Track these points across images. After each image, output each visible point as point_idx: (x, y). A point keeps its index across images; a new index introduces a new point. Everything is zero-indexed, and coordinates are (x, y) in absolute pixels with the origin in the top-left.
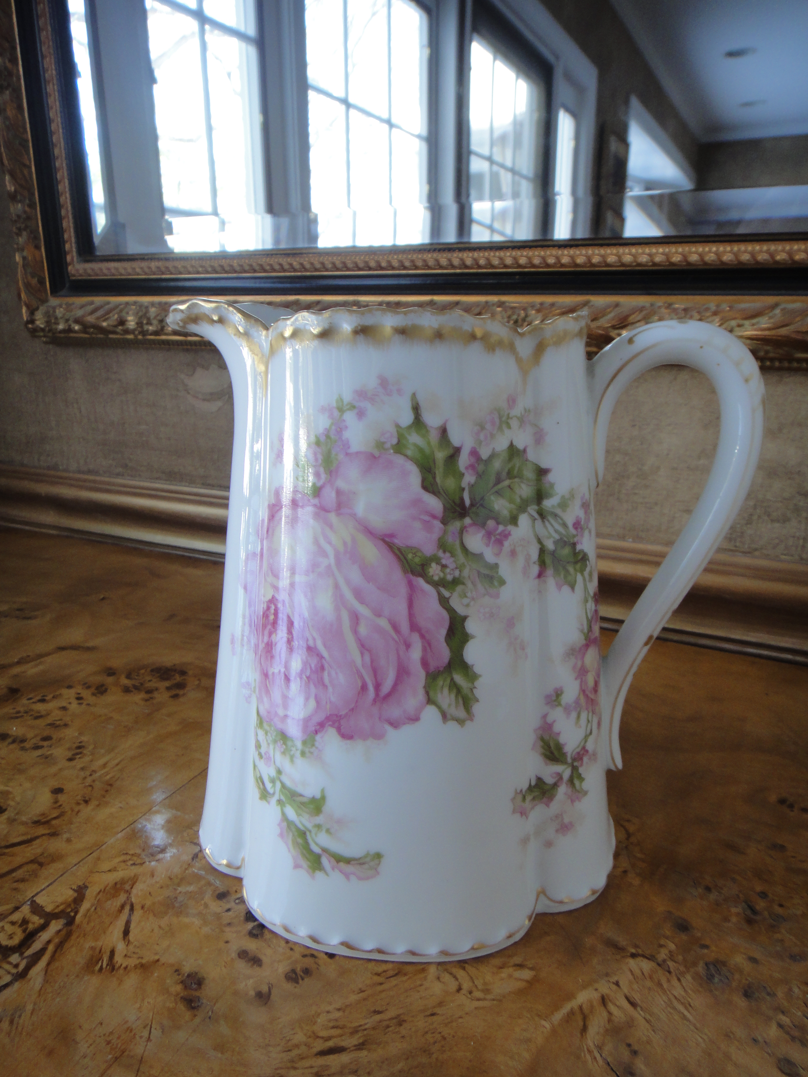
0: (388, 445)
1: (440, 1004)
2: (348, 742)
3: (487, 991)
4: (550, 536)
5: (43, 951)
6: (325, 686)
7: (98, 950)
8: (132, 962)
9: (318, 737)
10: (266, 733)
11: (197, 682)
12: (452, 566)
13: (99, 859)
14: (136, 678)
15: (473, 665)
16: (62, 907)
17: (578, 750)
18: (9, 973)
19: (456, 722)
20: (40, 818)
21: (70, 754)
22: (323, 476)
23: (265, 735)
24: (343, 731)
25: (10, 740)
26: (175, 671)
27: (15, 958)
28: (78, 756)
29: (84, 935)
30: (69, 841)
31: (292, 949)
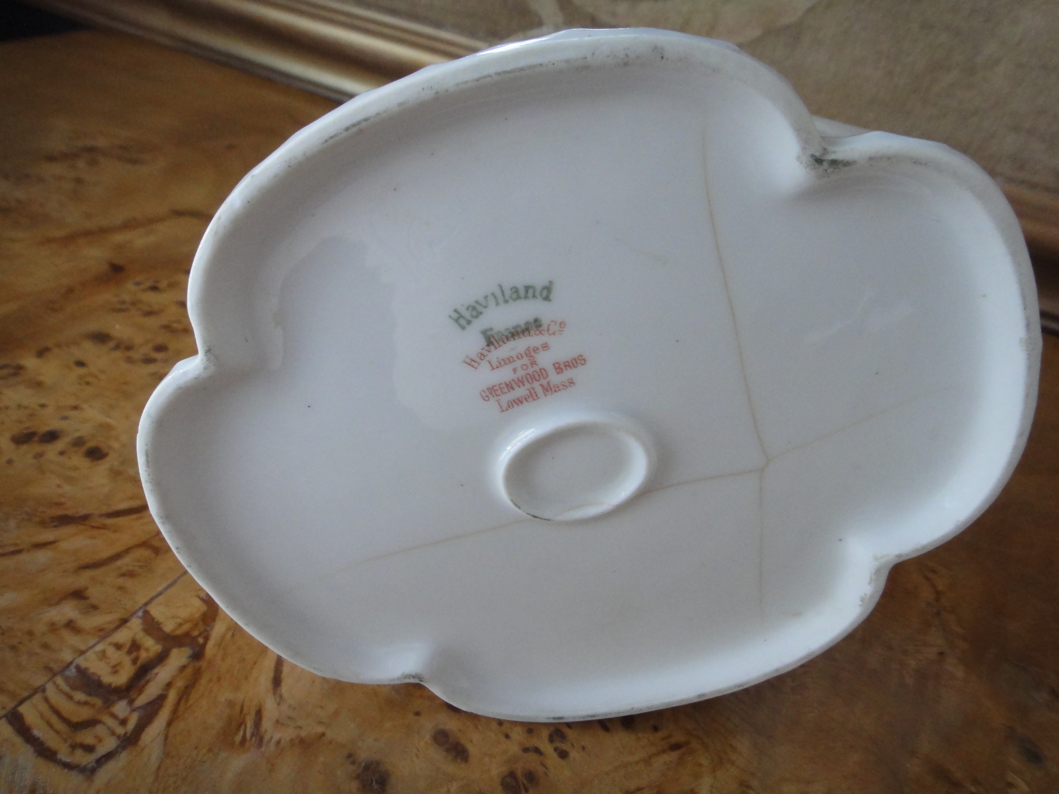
5: (162, 698)
7: (238, 708)
8: (287, 734)
16: (186, 627)
18: (113, 733)
25: (112, 344)
27: (121, 708)
29: (219, 679)
31: (507, 736)
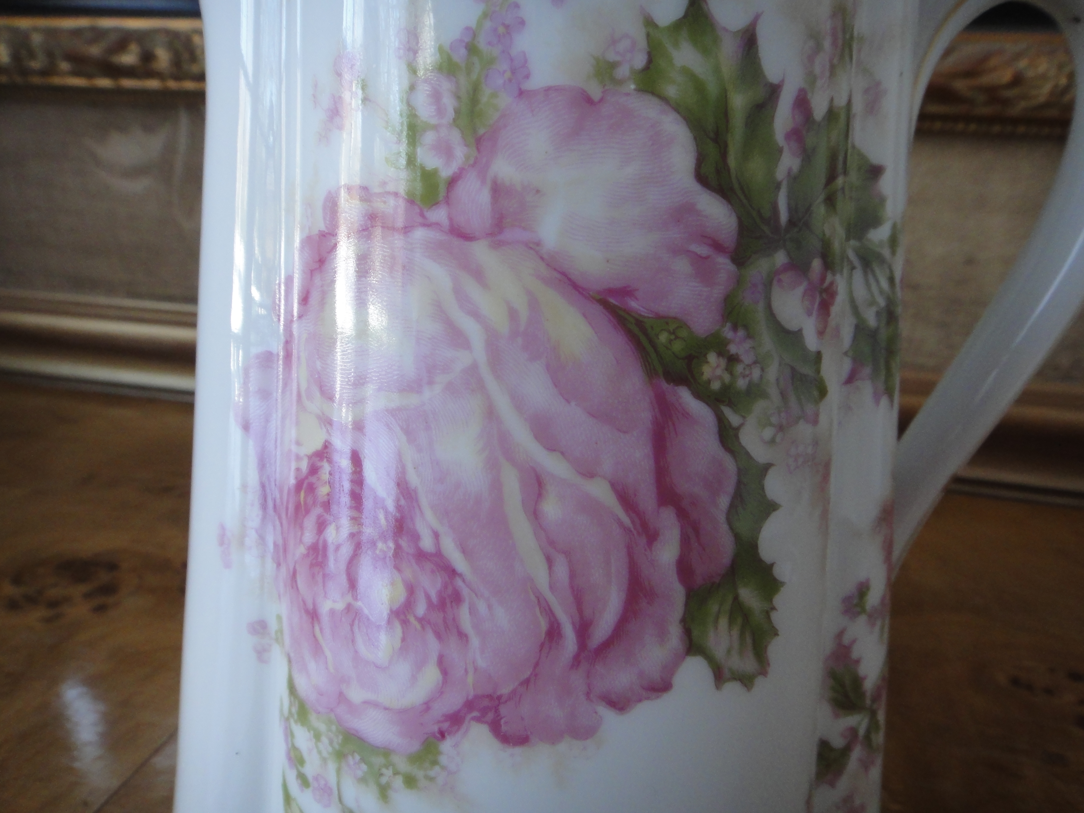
0: (623, 71)
2: (518, 750)
4: (872, 303)
6: (462, 636)
9: (446, 746)
10: (317, 736)
12: (747, 359)
14: (31, 581)
15: (772, 565)
19: (739, 681)
22: (460, 152)
23: (314, 740)
24: (504, 728)
26: (98, 564)
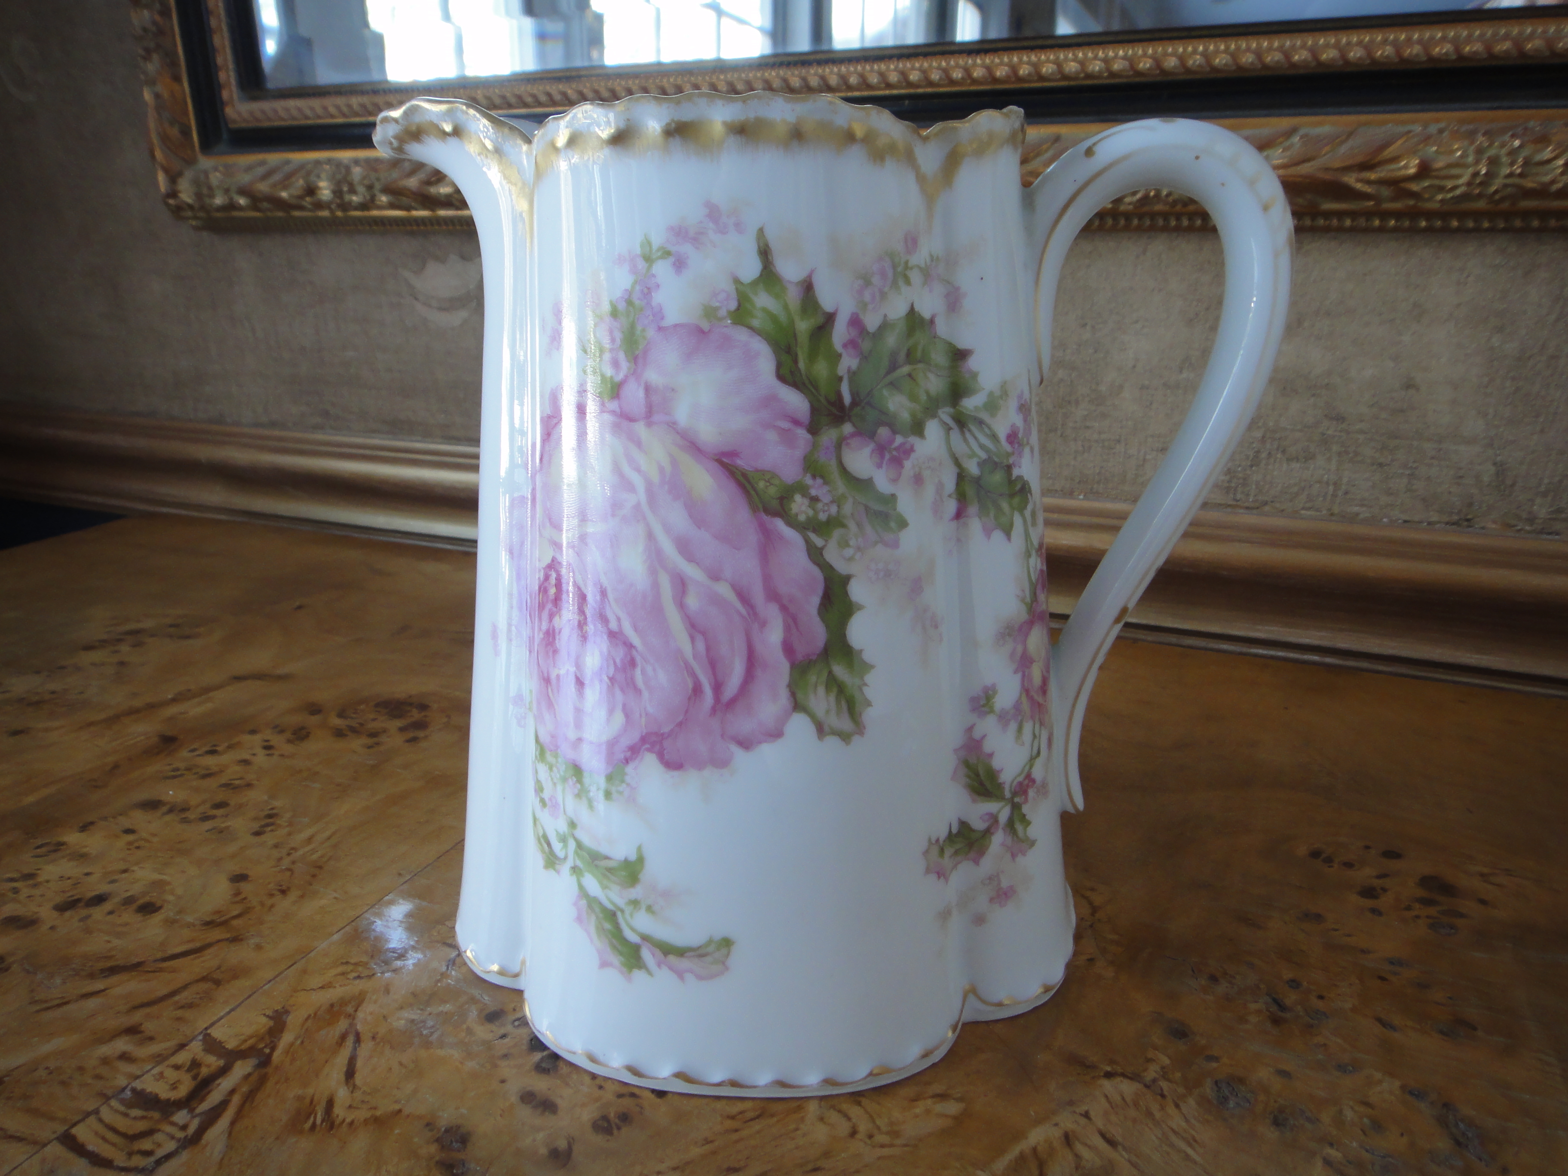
0: (723, 312)
1: (827, 1154)
2: (676, 773)
3: (895, 1134)
4: (973, 455)
5: (223, 1105)
6: (638, 691)
7: (308, 1101)
8: (360, 1115)
9: (629, 769)
10: (551, 768)
11: (445, 720)
12: (826, 499)
13: (305, 971)
14: (354, 716)
15: (861, 651)
16: (250, 1042)
17: (1020, 779)
18: (172, 1137)
19: (838, 737)
20: (215, 917)
21: (256, 826)
22: (625, 365)
23: (549, 771)
24: (666, 757)
25: (165, 809)
26: (411, 704)
27: (181, 1117)
28: (269, 828)
29: (287, 1080)
30: (259, 947)
31: (601, 1087)
